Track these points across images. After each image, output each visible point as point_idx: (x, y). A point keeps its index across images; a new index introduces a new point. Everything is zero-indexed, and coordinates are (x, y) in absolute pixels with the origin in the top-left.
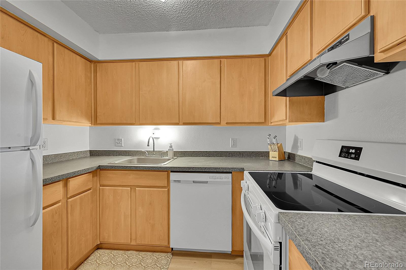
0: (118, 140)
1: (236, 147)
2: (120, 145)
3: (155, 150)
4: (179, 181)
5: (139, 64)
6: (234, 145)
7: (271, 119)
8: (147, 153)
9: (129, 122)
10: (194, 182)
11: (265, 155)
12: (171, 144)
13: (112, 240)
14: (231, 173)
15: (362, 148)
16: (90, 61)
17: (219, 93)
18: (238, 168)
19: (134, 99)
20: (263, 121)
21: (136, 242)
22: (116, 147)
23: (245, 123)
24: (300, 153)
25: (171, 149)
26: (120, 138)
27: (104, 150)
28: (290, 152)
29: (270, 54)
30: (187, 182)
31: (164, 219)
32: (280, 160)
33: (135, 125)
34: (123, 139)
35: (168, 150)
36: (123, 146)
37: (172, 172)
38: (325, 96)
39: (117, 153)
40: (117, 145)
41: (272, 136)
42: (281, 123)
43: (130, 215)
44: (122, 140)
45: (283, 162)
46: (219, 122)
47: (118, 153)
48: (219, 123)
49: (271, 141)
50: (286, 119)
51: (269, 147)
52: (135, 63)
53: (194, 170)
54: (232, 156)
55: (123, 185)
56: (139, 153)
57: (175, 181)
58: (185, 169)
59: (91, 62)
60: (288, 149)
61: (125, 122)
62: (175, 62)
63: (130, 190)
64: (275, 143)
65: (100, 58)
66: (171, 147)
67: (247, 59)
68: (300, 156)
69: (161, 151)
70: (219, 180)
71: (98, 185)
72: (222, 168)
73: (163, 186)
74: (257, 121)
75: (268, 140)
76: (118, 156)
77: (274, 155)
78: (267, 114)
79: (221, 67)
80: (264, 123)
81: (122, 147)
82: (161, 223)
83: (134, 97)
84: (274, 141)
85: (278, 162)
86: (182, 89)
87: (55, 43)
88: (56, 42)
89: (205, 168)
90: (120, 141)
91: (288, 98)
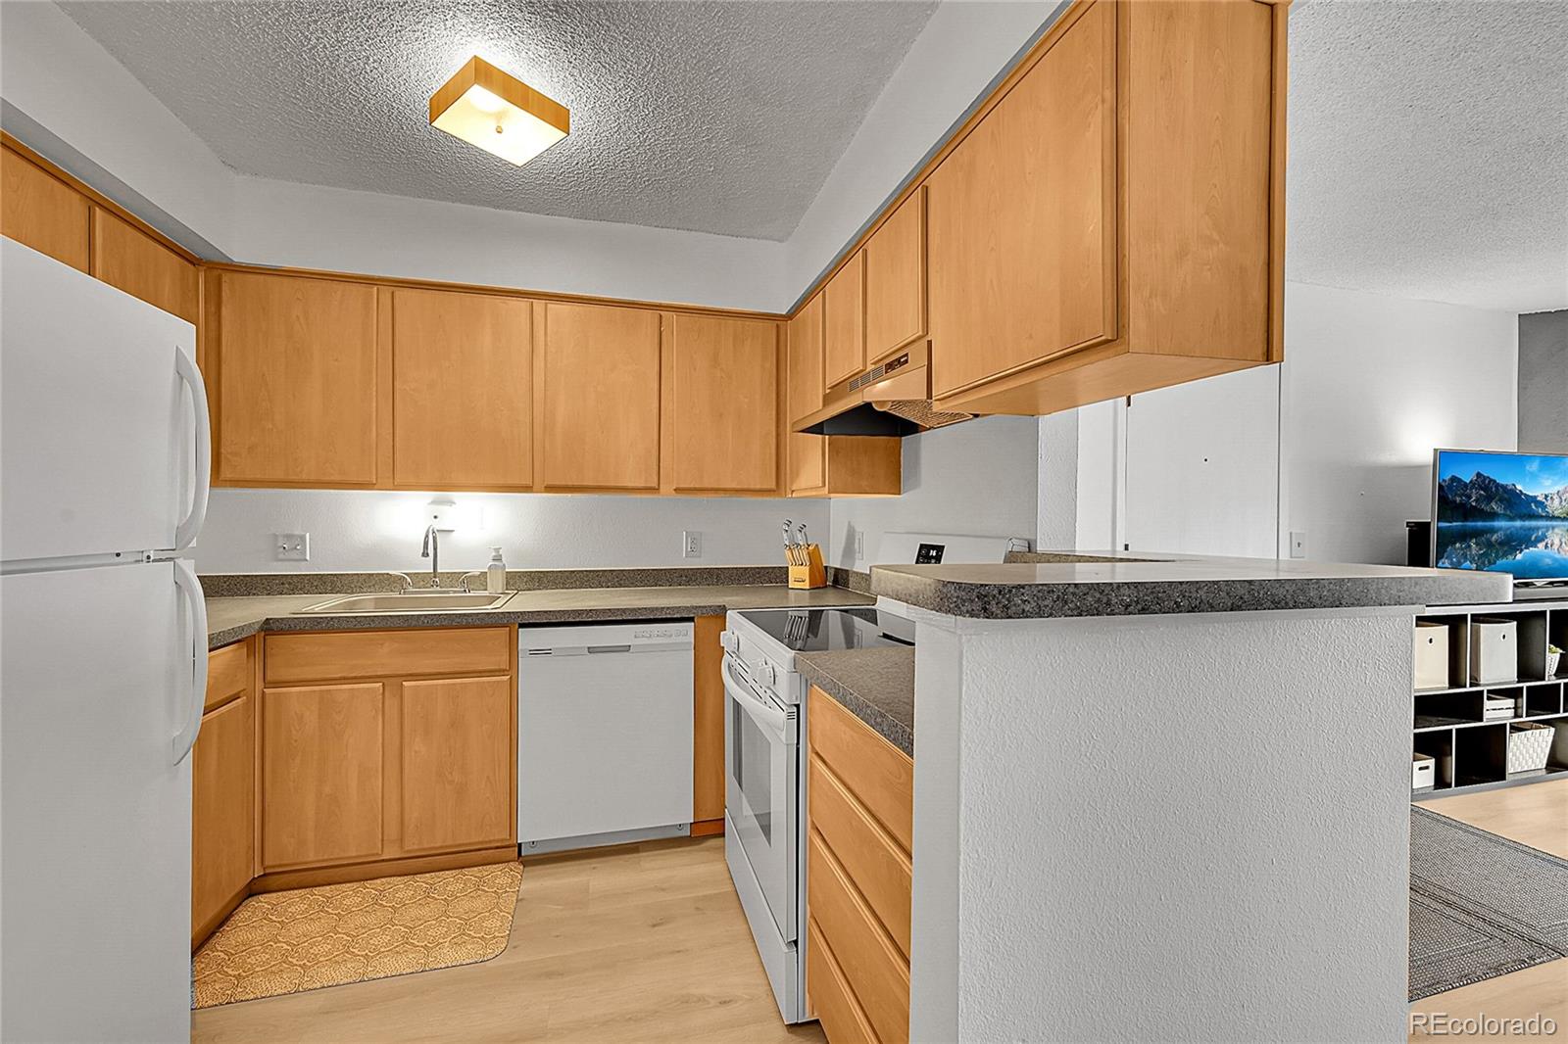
0: (289, 537)
1: (700, 557)
2: (294, 555)
3: (439, 571)
4: (547, 652)
5: (393, 293)
6: (693, 552)
7: (792, 483)
8: (409, 580)
9: (354, 479)
10: (591, 650)
11: (777, 577)
12: (497, 550)
13: (311, 856)
14: (691, 619)
15: (943, 547)
16: (193, 260)
17: (657, 405)
18: (710, 607)
19: (374, 405)
20: (774, 486)
21: (402, 847)
22: (280, 563)
23: (725, 490)
24: (860, 566)
25: (499, 566)
26: (296, 533)
27: (224, 576)
28: (838, 567)
29: (790, 316)
30: (570, 653)
31: (499, 766)
32: (814, 587)
33: (376, 487)
34: (308, 535)
35: (486, 570)
36: (308, 558)
37: (522, 626)
38: (903, 438)
39: (283, 584)
40: (281, 556)
41: (795, 527)
42: (814, 493)
43: (380, 769)
44: (303, 538)
45: (821, 591)
46: (655, 485)
47: (290, 584)
48: (655, 490)
49: (792, 538)
50: (824, 485)
51: (788, 553)
52: (378, 289)
53: (591, 617)
54: (688, 583)
55: (355, 678)
56: (374, 582)
57: (535, 652)
58: (566, 616)
59: (194, 265)
60: (835, 562)
61: (336, 478)
62: (522, 304)
63: (381, 691)
64: (801, 543)
65: (238, 257)
66: (498, 558)
67: (731, 322)
68: (857, 573)
69: (460, 573)
70: (660, 641)
71: (259, 685)
72: (668, 608)
73: (497, 667)
74: (758, 487)
75: (785, 535)
76: (286, 594)
77: (799, 575)
78: (782, 467)
79: (663, 334)
80: (774, 491)
81: (303, 563)
82: (488, 777)
83: (375, 399)
84: (800, 539)
85: (807, 592)
86: (543, 385)
87: (97, 209)
88: (101, 206)
89: (624, 611)
90: (296, 543)
91: (827, 437)
